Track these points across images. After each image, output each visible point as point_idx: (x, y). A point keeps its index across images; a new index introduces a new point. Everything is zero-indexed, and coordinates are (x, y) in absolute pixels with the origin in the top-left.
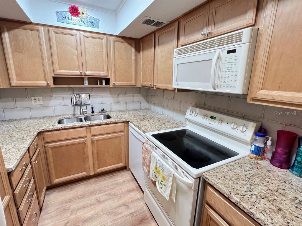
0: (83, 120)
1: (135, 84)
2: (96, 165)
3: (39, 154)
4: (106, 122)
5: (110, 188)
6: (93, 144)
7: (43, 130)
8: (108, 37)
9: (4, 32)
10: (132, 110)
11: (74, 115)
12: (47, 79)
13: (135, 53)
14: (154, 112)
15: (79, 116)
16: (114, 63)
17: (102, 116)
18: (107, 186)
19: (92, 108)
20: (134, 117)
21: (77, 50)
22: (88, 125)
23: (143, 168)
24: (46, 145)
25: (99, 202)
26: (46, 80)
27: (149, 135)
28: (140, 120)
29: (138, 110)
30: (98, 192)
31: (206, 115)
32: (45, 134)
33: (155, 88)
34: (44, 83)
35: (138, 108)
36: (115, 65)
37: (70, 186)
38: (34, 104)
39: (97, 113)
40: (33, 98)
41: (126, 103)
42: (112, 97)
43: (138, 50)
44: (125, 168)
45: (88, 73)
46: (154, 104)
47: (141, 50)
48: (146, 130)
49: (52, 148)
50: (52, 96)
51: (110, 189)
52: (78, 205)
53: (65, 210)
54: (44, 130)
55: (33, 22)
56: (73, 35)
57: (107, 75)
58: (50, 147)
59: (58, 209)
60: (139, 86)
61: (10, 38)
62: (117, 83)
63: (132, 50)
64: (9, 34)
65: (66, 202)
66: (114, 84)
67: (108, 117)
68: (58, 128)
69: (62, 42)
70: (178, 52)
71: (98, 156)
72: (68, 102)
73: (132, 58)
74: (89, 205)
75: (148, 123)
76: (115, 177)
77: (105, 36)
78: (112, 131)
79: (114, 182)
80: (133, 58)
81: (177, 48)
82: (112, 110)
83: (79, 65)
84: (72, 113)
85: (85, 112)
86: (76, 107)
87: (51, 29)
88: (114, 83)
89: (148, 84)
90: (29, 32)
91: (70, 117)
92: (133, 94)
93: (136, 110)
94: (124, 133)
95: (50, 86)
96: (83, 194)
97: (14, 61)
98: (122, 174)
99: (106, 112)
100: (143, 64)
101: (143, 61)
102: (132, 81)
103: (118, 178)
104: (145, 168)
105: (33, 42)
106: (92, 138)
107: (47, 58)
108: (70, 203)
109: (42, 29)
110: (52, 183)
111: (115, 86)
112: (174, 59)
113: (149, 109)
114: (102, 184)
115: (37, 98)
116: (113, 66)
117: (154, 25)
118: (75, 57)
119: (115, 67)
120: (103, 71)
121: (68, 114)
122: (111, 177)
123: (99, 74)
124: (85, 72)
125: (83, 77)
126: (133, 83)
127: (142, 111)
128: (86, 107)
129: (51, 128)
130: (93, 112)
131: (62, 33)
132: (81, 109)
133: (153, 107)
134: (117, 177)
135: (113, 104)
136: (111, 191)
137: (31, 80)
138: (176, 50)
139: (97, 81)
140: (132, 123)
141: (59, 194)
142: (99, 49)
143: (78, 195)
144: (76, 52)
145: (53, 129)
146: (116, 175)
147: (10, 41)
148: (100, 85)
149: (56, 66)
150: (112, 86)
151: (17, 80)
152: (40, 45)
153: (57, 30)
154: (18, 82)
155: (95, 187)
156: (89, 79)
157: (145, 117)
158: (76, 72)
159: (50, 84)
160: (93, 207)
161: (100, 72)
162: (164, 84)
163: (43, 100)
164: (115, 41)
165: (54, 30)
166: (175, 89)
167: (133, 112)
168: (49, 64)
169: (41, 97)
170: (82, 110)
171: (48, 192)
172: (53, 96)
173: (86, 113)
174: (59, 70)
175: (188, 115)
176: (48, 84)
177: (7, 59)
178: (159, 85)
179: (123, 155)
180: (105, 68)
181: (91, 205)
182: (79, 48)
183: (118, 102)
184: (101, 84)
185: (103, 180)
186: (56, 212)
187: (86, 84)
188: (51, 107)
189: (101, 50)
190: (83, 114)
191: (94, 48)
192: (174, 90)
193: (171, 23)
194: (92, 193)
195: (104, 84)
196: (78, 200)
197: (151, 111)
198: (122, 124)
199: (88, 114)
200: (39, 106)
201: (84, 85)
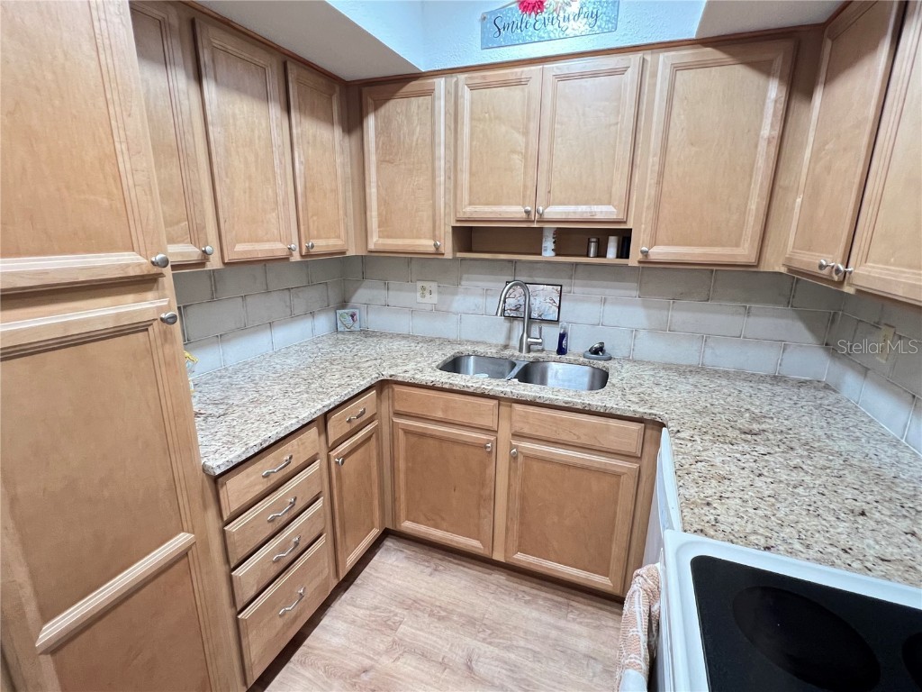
0: (516, 371)
1: (752, 259)
2: (514, 539)
5: (530, 646)
6: (513, 464)
7: (391, 376)
8: (648, 58)
9: (367, 114)
11: (506, 347)
12: (437, 233)
13: (781, 106)
14: (849, 411)
15: (514, 356)
16: (656, 168)
17: (588, 372)
18: (525, 633)
19: (562, 336)
21: (526, 133)
24: (396, 420)
25: (467, 673)
26: (434, 237)
27: (678, 550)
29: (760, 380)
30: (490, 632)
32: (397, 388)
33: (847, 289)
34: (426, 244)
35: (768, 370)
36: (661, 174)
37: (436, 559)
38: (420, 299)
40: (420, 284)
41: (705, 339)
42: (646, 306)
45: (552, 212)
46: (865, 371)
47: (822, 78)
49: (407, 432)
50: (459, 284)
51: (528, 649)
52: (418, 632)
53: (389, 625)
55: (423, 67)
56: (520, 82)
57: (621, 217)
58: (403, 429)
59: (376, 608)
60: (776, 269)
62: (660, 252)
63: (766, 91)
64: (376, 117)
65: (402, 604)
66: (645, 253)
67: (601, 382)
69: (487, 115)
71: (522, 509)
72: (493, 304)
73: (758, 135)
74: (441, 660)
76: (571, 616)
77: (635, 58)
79: (554, 633)
80: (768, 129)
82: (637, 357)
83: (525, 187)
84: (501, 340)
85: (535, 347)
86: (516, 322)
87: (462, 77)
88: (644, 249)
89: (816, 259)
90: (415, 101)
91: (489, 355)
92: (747, 301)
93: (748, 378)
94: (635, 466)
95: (443, 254)
96: (450, 607)
97: (378, 186)
98: (599, 619)
99: (610, 359)
100: (815, 156)
101: (816, 139)
102: (737, 245)
103: (576, 627)
105: (418, 129)
108: (405, 612)
109: (440, 84)
111: (646, 262)
113: (827, 387)
115: (426, 284)
116: (651, 179)
118: (518, 160)
119: (659, 182)
120: (609, 203)
121: (489, 341)
122: (558, 605)
123: (590, 216)
124: (541, 209)
125: (535, 225)
126: (743, 252)
127: (778, 389)
128: (541, 329)
130: (561, 350)
131: (488, 86)
132: (525, 335)
134: (574, 620)
135: (642, 334)
136: (527, 662)
137: (404, 238)
139: (589, 242)
142: (603, 115)
143: (438, 604)
144: (521, 139)
146: (577, 609)
147: (376, 137)
148: (598, 256)
149: (464, 195)
150: (636, 264)
151: (379, 237)
152: (433, 133)
153: (477, 77)
154: (381, 241)
155: (490, 609)
157: (764, 426)
158: (512, 211)
159: (442, 250)
160: (443, 677)
161: (594, 208)
162: (910, 266)
163: (440, 293)
164: (677, 68)
165: (471, 78)
167: (724, 382)
169: (435, 284)
170: (528, 337)
172: (463, 283)
173: (540, 351)
174: (470, 204)
176: (437, 247)
177: (367, 183)
178: (873, 273)
180: (619, 188)
181: (443, 664)
182: (533, 126)
183: (666, 329)
184: (601, 253)
185: (527, 598)
187: (548, 252)
188: (455, 313)
189: (611, 119)
190: (529, 351)
194: (472, 623)
195: (612, 252)
196: (427, 620)
197: (832, 398)
198: (636, 427)
199: (543, 355)
200: (429, 308)
201: (540, 254)
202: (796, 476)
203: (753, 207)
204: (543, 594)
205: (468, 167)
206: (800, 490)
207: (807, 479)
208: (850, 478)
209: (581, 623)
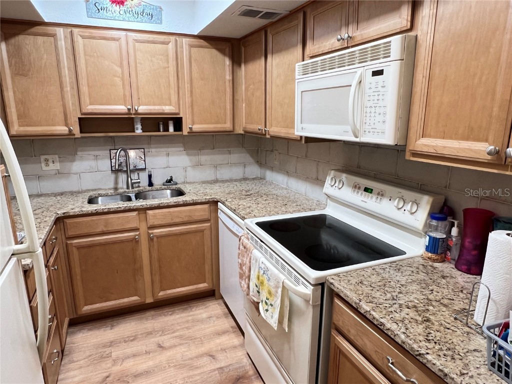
0: (133, 198)
1: (231, 129)
2: (157, 285)
3: (58, 258)
4: (175, 203)
6: (152, 244)
7: (64, 213)
8: (178, 39)
10: (227, 181)
11: (116, 189)
12: (69, 122)
13: (231, 68)
14: (271, 183)
15: (125, 192)
16: (189, 89)
17: (169, 192)
18: (178, 324)
19: (150, 176)
20: (229, 193)
21: (121, 66)
22: (141, 207)
23: (240, 283)
24: (69, 242)
25: (161, 349)
26: (67, 125)
27: (251, 223)
28: (240, 199)
29: (240, 180)
30: (161, 332)
31: (358, 186)
32: (68, 221)
33: (268, 136)
34: (62, 129)
35: (241, 176)
36: (191, 92)
37: (109, 322)
38: (45, 168)
39: (158, 187)
40: (43, 158)
41: (216, 167)
42: (188, 155)
43: (237, 60)
44: (212, 294)
45: (142, 109)
46: (272, 169)
47: (243, 60)
48: (247, 215)
49: (80, 247)
50: (76, 154)
51: (183, 328)
52: (125, 351)
53: (103, 358)
54: (65, 215)
55: (46, 21)
56: (114, 39)
57: (177, 111)
58: (75, 247)
59: (90, 356)
60: (240, 132)
61: (8, 51)
62: (197, 127)
63: (225, 61)
64: (7, 45)
65: (105, 346)
66: (191, 128)
67: (180, 193)
68: (90, 212)
69: (95, 54)
70: (303, 70)
71: (160, 267)
72: (105, 164)
73: (225, 78)
74: (145, 352)
75: (254, 204)
76: (193, 310)
78: (186, 219)
79: (190, 318)
80: (228, 77)
81: (303, 60)
82: (188, 181)
83: (125, 95)
84: (112, 185)
85: (137, 185)
86: (120, 174)
87: (76, 30)
88: (190, 126)
89: (256, 127)
90: (40, 39)
91: (109, 194)
92: (229, 147)
93: (236, 180)
94: (209, 224)
95: (74, 135)
96: (134, 334)
97: (14, 93)
98: (205, 305)
99: (176, 184)
100: (247, 89)
101: (246, 83)
102: (225, 123)
103: (198, 312)
104: (243, 282)
105: (45, 56)
106: (150, 232)
107: (70, 84)
108: (110, 348)
109: (60, 31)
110: (79, 313)
111: (191, 132)
112: (297, 81)
113: (261, 179)
114: (168, 321)
115: (49, 157)
116: (188, 94)
117: (261, 17)
118: (118, 81)
119: (191, 96)
120: (170, 105)
121: (104, 187)
122: (186, 309)
123: (161, 111)
124: (136, 108)
125: (133, 116)
126: (228, 126)
127: (247, 182)
128: (138, 174)
129: (77, 210)
130: (151, 184)
131: (94, 38)
132: (129, 179)
133: (270, 175)
134: (196, 310)
135: (189, 169)
136: (184, 332)
137: (41, 126)
138: (299, 66)
139: (159, 124)
140: (223, 203)
141: (91, 333)
142: (161, 62)
143: (125, 337)
144: (119, 70)
145: (81, 213)
146: (194, 306)
147: (9, 57)
148: (164, 131)
149: (85, 99)
150: (187, 134)
151: (20, 126)
152: (58, 61)
153: (87, 32)
154: (22, 129)
155: (155, 325)
156: (142, 119)
157: (251, 193)
158: (120, 108)
159: (74, 132)
160: (151, 356)
161: (164, 107)
162: (283, 127)
163: (60, 162)
164: (191, 46)
165: (82, 32)
166: (301, 137)
167: (229, 183)
168: (72, 95)
169: (57, 156)
170: (131, 180)
171: (71, 330)
172: (78, 153)
173: (139, 187)
174: (90, 104)
175: (329, 188)
176: (70, 131)
177: (4, 88)
178: (275, 130)
179: (207, 267)
180: (174, 98)
181: (147, 353)
182: (125, 63)
183: (199, 165)
184: (166, 129)
185: (170, 313)
186: (87, 360)
187: (139, 131)
188: (75, 174)
189: (165, 65)
190: (133, 188)
191: (152, 61)
192: (299, 139)
193: (292, 14)
194: (149, 334)
195: (171, 129)
196: (125, 344)
197: (265, 181)
198: (206, 206)
199: (141, 188)
200: (54, 172)
201: (134, 132)
202: (267, 202)
203: (228, 107)
204: (176, 309)
205: (86, 82)
206: (270, 204)
207: (270, 201)
208: (280, 199)
209: (199, 309)
